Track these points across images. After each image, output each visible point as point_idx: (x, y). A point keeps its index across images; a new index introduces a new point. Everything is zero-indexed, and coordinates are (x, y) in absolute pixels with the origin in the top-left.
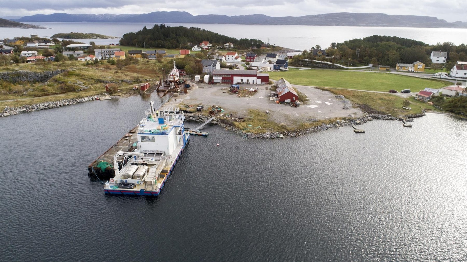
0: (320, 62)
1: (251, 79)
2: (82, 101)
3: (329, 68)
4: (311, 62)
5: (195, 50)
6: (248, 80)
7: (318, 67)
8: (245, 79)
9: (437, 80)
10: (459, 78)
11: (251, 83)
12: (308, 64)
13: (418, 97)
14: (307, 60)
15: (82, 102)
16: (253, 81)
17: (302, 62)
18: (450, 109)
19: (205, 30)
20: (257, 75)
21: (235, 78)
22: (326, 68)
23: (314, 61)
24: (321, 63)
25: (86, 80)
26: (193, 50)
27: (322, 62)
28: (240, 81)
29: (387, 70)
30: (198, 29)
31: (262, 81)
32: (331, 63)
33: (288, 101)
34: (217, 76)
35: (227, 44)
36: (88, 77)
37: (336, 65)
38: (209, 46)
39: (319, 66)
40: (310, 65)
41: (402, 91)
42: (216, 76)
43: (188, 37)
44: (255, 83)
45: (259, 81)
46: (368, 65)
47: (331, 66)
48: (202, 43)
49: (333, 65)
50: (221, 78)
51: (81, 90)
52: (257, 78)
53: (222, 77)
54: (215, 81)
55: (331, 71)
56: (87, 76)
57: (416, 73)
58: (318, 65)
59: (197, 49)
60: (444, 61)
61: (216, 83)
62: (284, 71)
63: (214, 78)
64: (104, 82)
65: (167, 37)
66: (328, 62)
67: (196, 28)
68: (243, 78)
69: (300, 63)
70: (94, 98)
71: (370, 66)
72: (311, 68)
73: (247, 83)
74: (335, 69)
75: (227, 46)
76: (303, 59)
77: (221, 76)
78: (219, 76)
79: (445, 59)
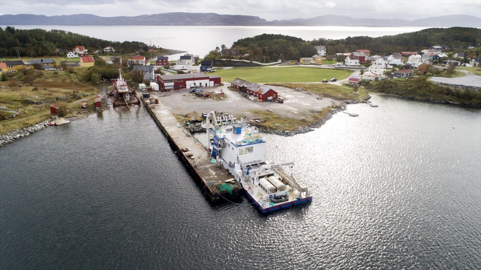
0: (239, 60)
1: (204, 82)
2: (35, 129)
3: (248, 66)
4: (229, 61)
5: (71, 56)
6: (201, 84)
7: (237, 66)
8: (198, 83)
9: (340, 69)
10: (353, 66)
11: (204, 86)
12: (227, 63)
13: (351, 84)
14: (225, 60)
15: (36, 131)
16: (206, 84)
17: (220, 62)
18: (381, 90)
19: (71, 33)
20: (210, 78)
21: (188, 83)
22: (245, 66)
23: (232, 60)
24: (240, 62)
25: (7, 103)
26: (68, 57)
27: (241, 60)
28: (193, 85)
29: (296, 64)
30: (63, 32)
31: (215, 83)
32: (249, 61)
33: (270, 98)
34: (169, 82)
35: (108, 48)
36: (6, 99)
37: (254, 62)
38: (85, 51)
39: (239, 65)
40: (229, 64)
41: (332, 80)
42: (167, 82)
43: (54, 42)
44: (208, 85)
45: (212, 83)
46: (277, 61)
47: (250, 64)
48: (75, 48)
49: (251, 63)
50: (173, 84)
51: (12, 117)
52: (210, 81)
53: (175, 83)
54: (166, 88)
55: (252, 68)
56: (5, 97)
57: (317, 64)
58: (237, 64)
59: (73, 55)
60: (325, 54)
61: (169, 90)
62: (213, 72)
63: (166, 84)
64: (33, 103)
65: (25, 42)
66: (245, 60)
67: (59, 31)
68: (196, 82)
69: (218, 63)
70: (46, 124)
71: (280, 61)
72: (232, 67)
73: (201, 87)
74: (253, 66)
75: (109, 50)
76: (221, 59)
77: (173, 82)
78: (171, 82)
79: (325, 52)
